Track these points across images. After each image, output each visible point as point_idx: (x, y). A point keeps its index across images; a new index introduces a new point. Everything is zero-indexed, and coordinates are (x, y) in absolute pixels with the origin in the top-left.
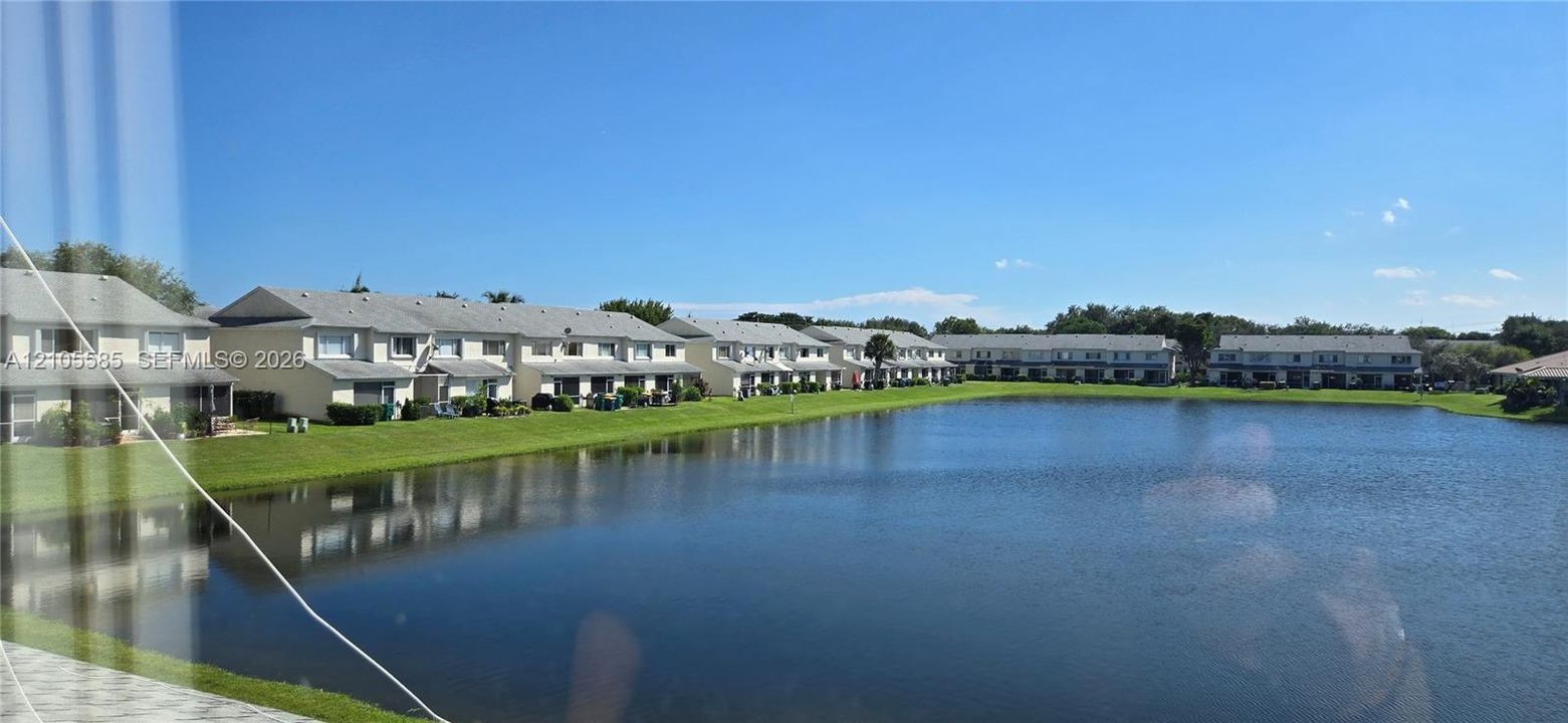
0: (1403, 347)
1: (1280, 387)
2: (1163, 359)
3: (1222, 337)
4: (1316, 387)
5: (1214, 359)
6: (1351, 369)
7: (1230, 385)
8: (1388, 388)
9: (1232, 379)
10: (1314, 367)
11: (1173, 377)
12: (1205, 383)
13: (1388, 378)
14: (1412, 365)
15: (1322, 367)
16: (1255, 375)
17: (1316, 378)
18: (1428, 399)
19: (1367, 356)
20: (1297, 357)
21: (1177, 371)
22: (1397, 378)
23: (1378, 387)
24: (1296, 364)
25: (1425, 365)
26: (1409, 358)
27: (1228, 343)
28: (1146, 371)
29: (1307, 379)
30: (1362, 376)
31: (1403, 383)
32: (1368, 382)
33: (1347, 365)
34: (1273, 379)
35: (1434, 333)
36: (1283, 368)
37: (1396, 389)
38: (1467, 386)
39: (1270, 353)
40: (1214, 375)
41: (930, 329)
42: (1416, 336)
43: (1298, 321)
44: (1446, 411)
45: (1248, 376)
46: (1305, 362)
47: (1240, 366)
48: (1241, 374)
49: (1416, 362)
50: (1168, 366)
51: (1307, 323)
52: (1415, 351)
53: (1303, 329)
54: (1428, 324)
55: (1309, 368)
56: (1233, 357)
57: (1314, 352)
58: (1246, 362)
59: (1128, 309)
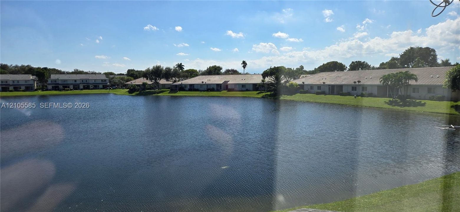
0: (104, 78)
1: (71, 90)
2: (31, 83)
3: (51, 75)
4: (82, 89)
5: (49, 82)
6: (91, 84)
7: (56, 90)
8: (101, 89)
9: (56, 88)
10: (80, 84)
11: (36, 88)
12: (47, 90)
13: (101, 86)
14: (107, 82)
15: (83, 84)
16: (63, 87)
17: (81, 87)
18: (112, 91)
19: (95, 80)
20: (75, 81)
21: (37, 86)
22: (103, 86)
23: (99, 89)
24: (75, 83)
25: (110, 82)
26: (106, 80)
27: (53, 77)
28: (25, 87)
29: (79, 87)
30: (94, 86)
31: (105, 87)
32: (96, 87)
33: (90, 83)
34: (69, 87)
35: (111, 74)
36: (71, 84)
37: (103, 89)
38: (120, 87)
39: (67, 80)
40: (50, 87)
42: (107, 74)
43: (75, 70)
44: (115, 94)
45: (61, 87)
46: (78, 82)
47: (58, 84)
48: (59, 86)
49: (108, 81)
50: (33, 85)
51: (77, 71)
52: (107, 79)
53: (77, 72)
54: (110, 71)
55: (79, 84)
56: (56, 81)
57: (80, 79)
58: (60, 82)
59: (16, 66)
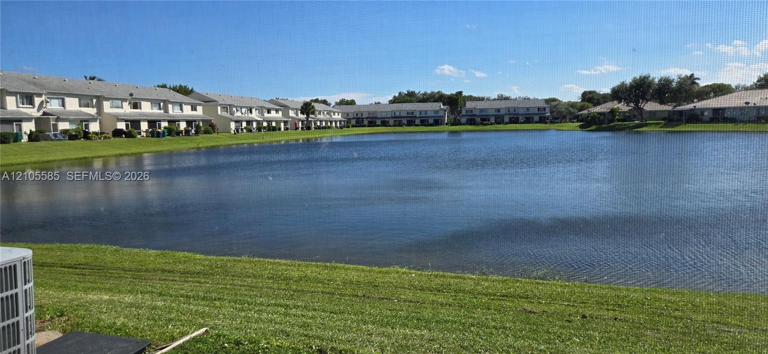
0: (543, 105)
1: (492, 124)
2: (441, 113)
3: (467, 102)
4: (507, 123)
5: (464, 112)
6: (522, 115)
7: (471, 124)
8: (536, 123)
9: (471, 122)
10: (506, 114)
11: (446, 122)
12: (460, 124)
13: (536, 118)
14: (546, 112)
15: (509, 114)
16: (481, 119)
17: (507, 119)
18: (552, 126)
19: (528, 109)
20: (499, 110)
21: (448, 120)
22: (540, 118)
23: (532, 122)
24: (498, 114)
25: (551, 112)
26: (545, 109)
27: (469, 105)
28: (434, 120)
29: (503, 120)
30: (526, 118)
31: (542, 120)
32: (528, 120)
33: (520, 113)
34: (489, 120)
35: (554, 100)
36: (493, 115)
37: (540, 123)
38: (568, 121)
39: (488, 109)
40: (464, 120)
41: (333, 104)
42: (548, 101)
43: (498, 96)
44: (560, 130)
45: (478, 120)
46: (502, 112)
47: (475, 115)
48: (475, 119)
49: (548, 110)
50: (443, 117)
51: (502, 96)
52: (547, 105)
53: (502, 98)
55: (504, 115)
56: (472, 111)
57: (506, 108)
58: (477, 113)
59: (425, 93)
